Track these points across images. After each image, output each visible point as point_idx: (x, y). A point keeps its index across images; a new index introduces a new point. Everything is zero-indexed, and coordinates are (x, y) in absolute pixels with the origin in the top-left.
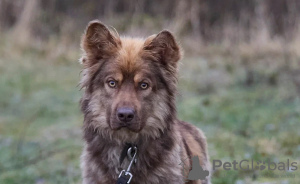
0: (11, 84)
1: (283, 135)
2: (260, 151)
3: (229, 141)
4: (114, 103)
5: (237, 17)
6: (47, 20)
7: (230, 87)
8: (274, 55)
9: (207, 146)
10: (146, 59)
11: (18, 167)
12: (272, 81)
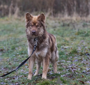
0: (13, 26)
1: (71, 37)
2: (66, 40)
3: (59, 38)
4: (32, 30)
5: (61, 12)
6: (21, 13)
7: (59, 27)
8: (69, 20)
9: (56, 39)
10: (38, 20)
11: (15, 44)
12: (68, 25)
